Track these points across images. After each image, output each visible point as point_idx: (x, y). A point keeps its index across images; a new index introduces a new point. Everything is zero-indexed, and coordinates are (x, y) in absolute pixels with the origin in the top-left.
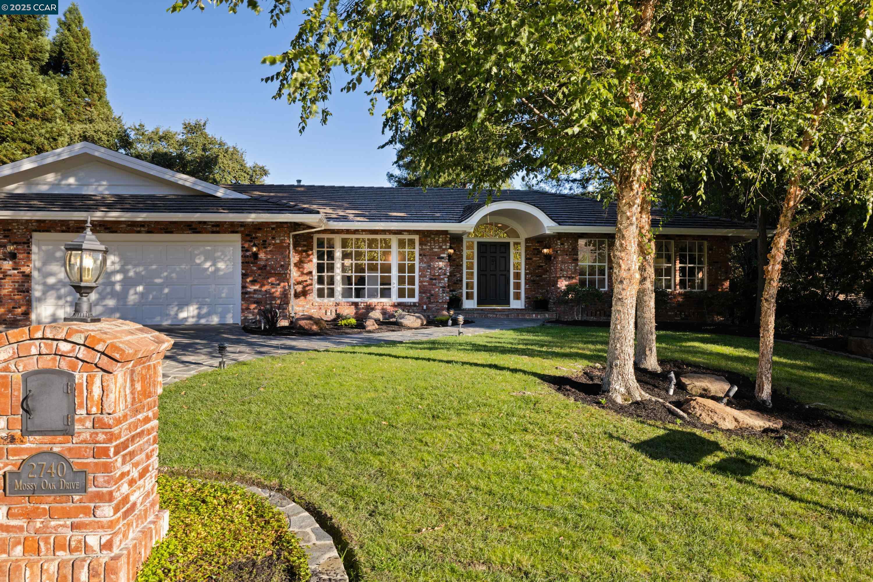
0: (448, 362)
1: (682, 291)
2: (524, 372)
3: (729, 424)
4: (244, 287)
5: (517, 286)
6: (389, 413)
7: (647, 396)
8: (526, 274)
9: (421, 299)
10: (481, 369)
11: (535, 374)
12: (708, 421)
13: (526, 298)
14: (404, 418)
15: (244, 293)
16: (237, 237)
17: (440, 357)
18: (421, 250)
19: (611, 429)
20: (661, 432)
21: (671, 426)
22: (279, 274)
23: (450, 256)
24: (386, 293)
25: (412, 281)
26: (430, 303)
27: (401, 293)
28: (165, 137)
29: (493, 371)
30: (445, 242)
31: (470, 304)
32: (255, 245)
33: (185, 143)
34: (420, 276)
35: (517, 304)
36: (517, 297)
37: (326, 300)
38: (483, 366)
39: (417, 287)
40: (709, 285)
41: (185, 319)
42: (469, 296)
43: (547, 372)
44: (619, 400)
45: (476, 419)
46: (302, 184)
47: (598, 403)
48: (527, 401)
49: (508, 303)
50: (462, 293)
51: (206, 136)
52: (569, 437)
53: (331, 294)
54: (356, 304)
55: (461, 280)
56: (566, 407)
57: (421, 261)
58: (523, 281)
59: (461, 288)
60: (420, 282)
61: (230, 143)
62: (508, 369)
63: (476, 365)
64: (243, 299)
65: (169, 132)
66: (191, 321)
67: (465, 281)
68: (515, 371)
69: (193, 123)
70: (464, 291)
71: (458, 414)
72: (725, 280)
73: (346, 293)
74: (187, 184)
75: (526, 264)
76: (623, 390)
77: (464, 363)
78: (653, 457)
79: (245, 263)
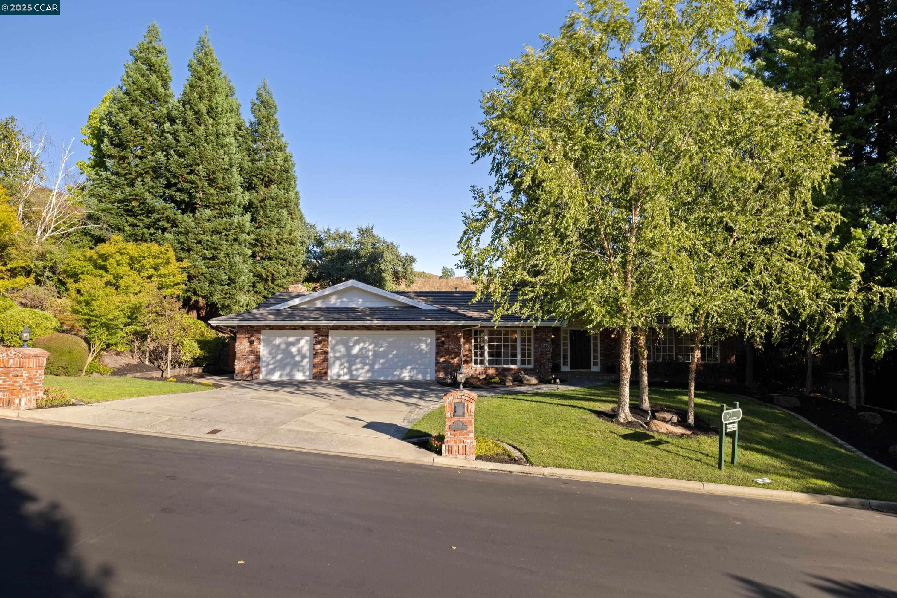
0: (551, 403)
1: (703, 362)
2: (584, 409)
3: (663, 430)
4: (436, 360)
5: (595, 357)
6: (528, 422)
7: (634, 419)
8: (601, 350)
9: (535, 366)
10: (566, 407)
11: (589, 410)
12: (655, 429)
13: (602, 365)
14: (534, 424)
15: (437, 362)
16: (433, 332)
17: (547, 401)
18: (535, 337)
19: (613, 430)
20: (632, 432)
21: (638, 430)
22: (456, 353)
23: (552, 339)
24: (514, 362)
25: (529, 355)
26: (541, 368)
27: (523, 362)
28: (344, 237)
29: (570, 408)
30: (549, 332)
31: (565, 369)
32: (443, 337)
33: (359, 242)
34: (535, 353)
35: (595, 369)
36: (595, 364)
37: (479, 366)
38: (566, 405)
39: (532, 359)
40: (721, 359)
41: (405, 377)
42: (565, 363)
43: (595, 409)
44: (622, 421)
45: (562, 425)
46: (458, 290)
47: (612, 421)
48: (582, 419)
49: (590, 368)
50: (560, 362)
51: (373, 237)
52: (595, 432)
53: (482, 362)
54: (497, 369)
55: (560, 354)
56: (597, 422)
57: (535, 343)
58: (599, 355)
59: (560, 358)
60: (535, 356)
61: (389, 241)
62: (578, 407)
63: (564, 405)
64: (436, 366)
65: (345, 232)
66: (407, 378)
67: (562, 354)
68: (580, 408)
69: (364, 227)
70: (562, 360)
71: (555, 423)
72: (732, 355)
73: (491, 362)
74: (403, 301)
75: (601, 344)
76: (624, 417)
77: (558, 404)
78: (624, 439)
79: (437, 346)
